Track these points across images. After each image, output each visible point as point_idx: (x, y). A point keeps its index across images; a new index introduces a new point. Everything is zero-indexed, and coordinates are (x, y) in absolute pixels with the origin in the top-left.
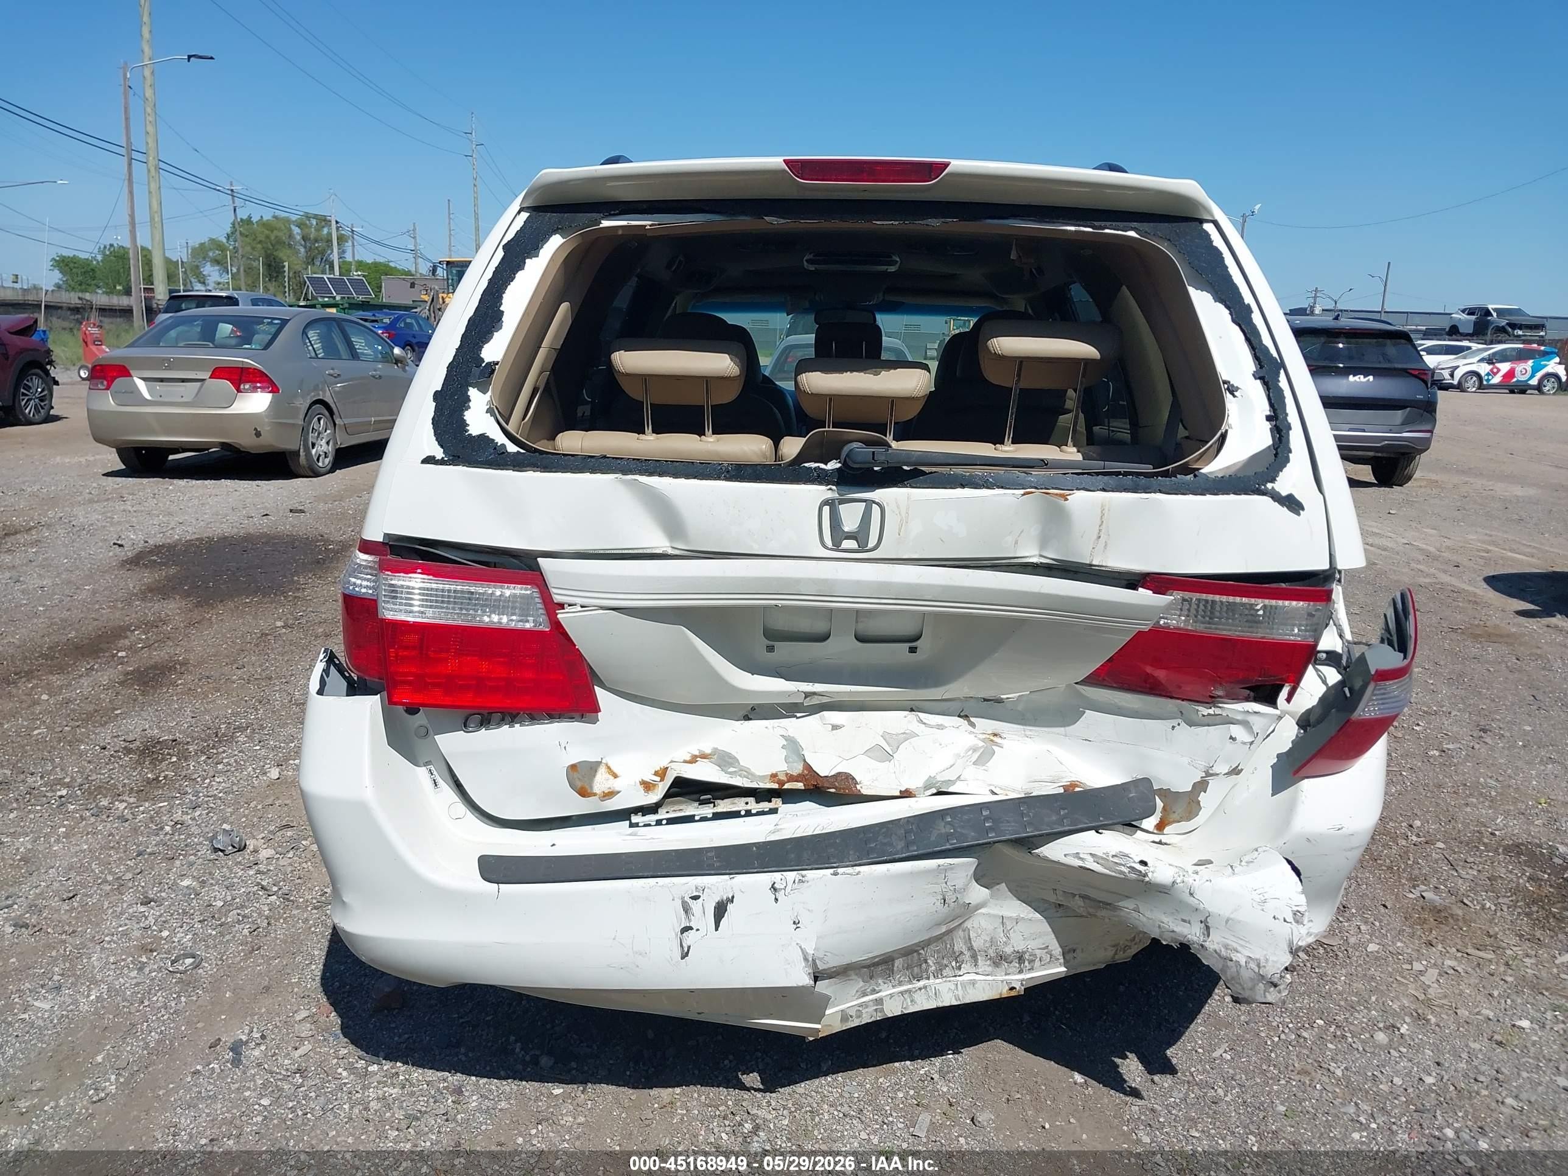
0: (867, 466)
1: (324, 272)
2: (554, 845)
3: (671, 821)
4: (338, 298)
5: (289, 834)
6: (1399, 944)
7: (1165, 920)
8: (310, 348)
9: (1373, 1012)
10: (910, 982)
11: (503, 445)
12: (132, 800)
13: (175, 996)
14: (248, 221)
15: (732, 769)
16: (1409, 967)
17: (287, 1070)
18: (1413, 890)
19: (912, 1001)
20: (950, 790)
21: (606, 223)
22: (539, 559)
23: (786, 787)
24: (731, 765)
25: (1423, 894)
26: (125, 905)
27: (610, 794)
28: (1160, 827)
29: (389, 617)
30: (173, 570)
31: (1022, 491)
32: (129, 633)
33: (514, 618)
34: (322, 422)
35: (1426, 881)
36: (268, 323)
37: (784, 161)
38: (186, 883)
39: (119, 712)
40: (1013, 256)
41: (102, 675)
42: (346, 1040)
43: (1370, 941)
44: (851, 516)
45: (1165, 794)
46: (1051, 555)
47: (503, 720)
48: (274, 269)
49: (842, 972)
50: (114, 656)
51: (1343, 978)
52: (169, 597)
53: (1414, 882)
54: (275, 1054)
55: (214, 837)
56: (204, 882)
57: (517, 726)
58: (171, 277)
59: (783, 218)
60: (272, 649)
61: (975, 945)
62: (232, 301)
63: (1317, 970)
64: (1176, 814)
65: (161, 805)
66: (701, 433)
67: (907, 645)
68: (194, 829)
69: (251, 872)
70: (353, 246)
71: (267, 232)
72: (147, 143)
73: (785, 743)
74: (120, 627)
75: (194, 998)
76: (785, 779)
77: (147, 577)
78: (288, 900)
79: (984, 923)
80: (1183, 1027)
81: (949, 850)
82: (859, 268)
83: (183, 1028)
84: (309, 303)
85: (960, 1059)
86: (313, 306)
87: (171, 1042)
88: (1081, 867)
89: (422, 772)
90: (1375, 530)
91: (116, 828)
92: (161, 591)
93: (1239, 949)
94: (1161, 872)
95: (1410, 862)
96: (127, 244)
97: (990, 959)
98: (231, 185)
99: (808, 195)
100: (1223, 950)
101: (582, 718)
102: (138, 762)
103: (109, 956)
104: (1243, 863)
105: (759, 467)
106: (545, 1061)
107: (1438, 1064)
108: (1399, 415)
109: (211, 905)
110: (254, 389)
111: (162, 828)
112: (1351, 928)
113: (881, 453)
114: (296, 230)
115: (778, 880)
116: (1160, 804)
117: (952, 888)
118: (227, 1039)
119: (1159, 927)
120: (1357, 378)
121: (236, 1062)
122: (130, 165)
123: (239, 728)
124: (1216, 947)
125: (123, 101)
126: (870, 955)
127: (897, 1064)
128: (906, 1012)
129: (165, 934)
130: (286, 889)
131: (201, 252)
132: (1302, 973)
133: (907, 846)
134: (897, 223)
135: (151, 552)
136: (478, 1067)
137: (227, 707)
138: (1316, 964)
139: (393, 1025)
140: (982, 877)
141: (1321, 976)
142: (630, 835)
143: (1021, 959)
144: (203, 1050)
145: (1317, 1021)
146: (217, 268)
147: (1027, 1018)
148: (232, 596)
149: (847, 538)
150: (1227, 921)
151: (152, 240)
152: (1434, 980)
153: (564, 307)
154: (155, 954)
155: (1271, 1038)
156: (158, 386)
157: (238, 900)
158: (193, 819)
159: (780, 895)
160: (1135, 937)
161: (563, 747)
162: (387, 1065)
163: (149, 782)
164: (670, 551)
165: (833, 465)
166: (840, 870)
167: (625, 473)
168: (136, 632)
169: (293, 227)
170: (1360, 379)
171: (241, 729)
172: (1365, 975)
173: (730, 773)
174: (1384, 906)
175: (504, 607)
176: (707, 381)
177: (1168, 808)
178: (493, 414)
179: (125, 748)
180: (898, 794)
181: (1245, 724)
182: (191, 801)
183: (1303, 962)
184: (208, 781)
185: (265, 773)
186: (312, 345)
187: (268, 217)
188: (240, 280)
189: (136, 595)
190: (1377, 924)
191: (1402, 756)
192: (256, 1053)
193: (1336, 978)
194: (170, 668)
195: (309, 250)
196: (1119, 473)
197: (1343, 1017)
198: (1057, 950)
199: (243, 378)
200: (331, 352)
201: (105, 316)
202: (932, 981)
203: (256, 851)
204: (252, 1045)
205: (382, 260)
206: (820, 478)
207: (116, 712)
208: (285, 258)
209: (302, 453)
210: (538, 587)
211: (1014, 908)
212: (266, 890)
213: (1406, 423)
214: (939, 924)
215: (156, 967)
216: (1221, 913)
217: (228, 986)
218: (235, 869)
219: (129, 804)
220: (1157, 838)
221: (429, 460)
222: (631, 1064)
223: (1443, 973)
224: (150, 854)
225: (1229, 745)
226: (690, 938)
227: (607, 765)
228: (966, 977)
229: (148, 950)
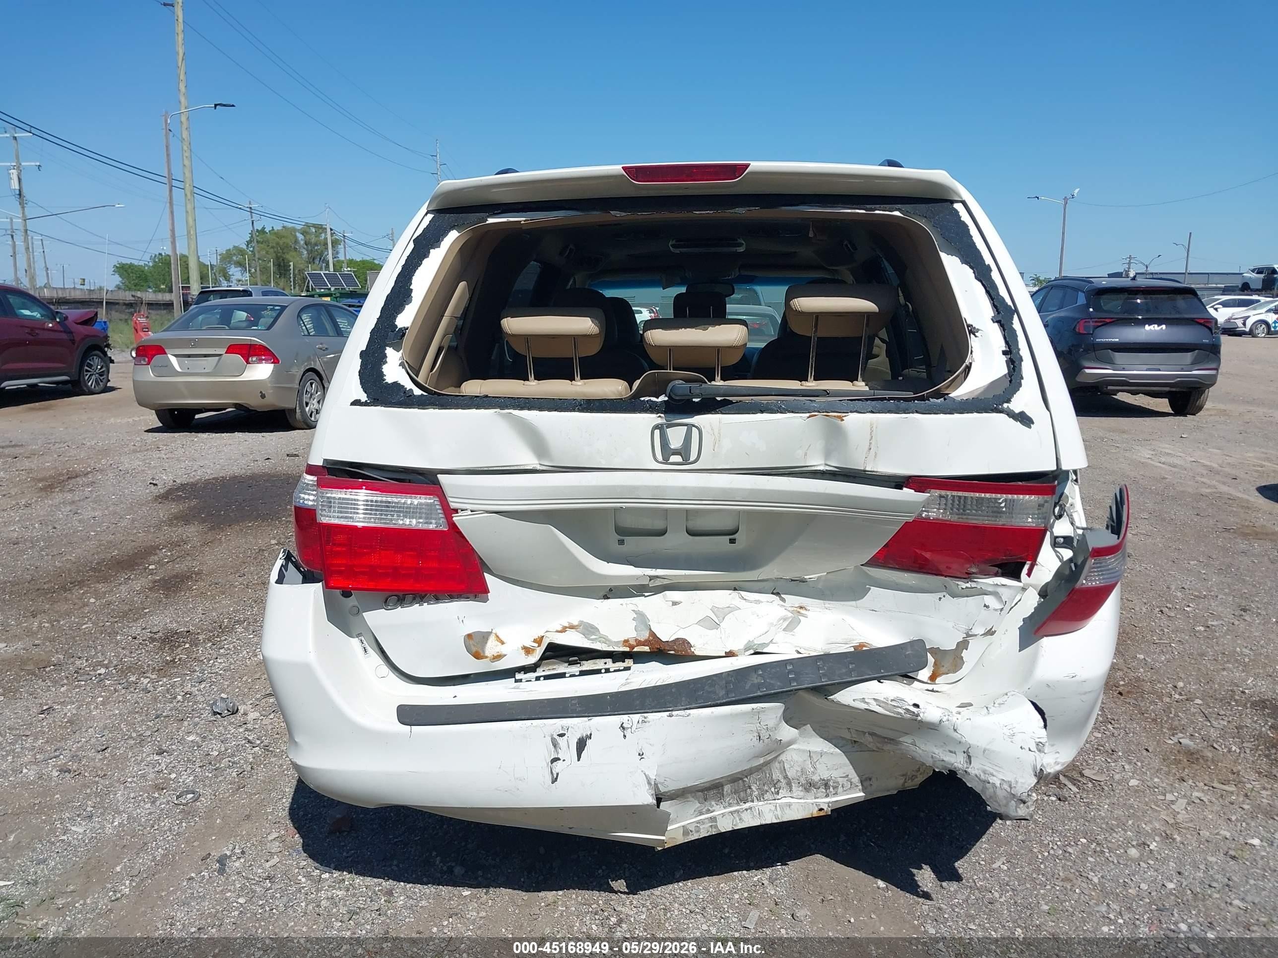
0: (687, 398)
1: (321, 269)
2: (455, 697)
3: (547, 677)
4: (333, 289)
5: (271, 700)
6: (1156, 780)
7: (936, 751)
8: (304, 328)
9: (1129, 833)
10: (738, 804)
11: (411, 390)
12: (153, 677)
13: (178, 822)
14: (262, 231)
15: (593, 637)
16: (1163, 798)
17: (260, 877)
18: (1172, 738)
19: (740, 819)
20: (764, 651)
21: (491, 220)
22: (438, 476)
23: (636, 649)
24: (593, 634)
25: (1180, 740)
26: (144, 755)
27: (498, 657)
28: (933, 678)
29: (324, 521)
30: (194, 502)
31: (808, 415)
32: (158, 551)
33: (421, 521)
34: (313, 386)
35: (1183, 730)
36: (271, 310)
37: (623, 168)
38: (191, 738)
39: (147, 610)
40: (811, 235)
41: (136, 583)
42: (305, 855)
43: (1132, 778)
44: (676, 437)
45: (935, 651)
46: (834, 464)
47: (414, 599)
48: (282, 268)
49: (680, 795)
50: (146, 569)
51: (1106, 806)
52: (189, 524)
53: (1173, 730)
54: (251, 865)
55: (215, 703)
56: (205, 737)
57: (425, 604)
58: (203, 278)
59: (625, 212)
60: (267, 561)
61: (789, 775)
62: (247, 293)
63: (1085, 800)
64: (944, 668)
65: (175, 680)
66: (572, 379)
67: (728, 537)
68: (200, 698)
69: (241, 730)
70: (345, 247)
71: (278, 239)
72: (184, 173)
73: (635, 616)
74: (152, 546)
75: (193, 824)
76: (635, 644)
77: (174, 508)
78: (268, 750)
79: (796, 757)
80: (970, 845)
81: (760, 696)
82: (713, 250)
83: (183, 846)
84: (309, 293)
85: (787, 869)
86: (313, 296)
87: (173, 856)
88: (866, 709)
89: (355, 641)
90: (1167, 451)
91: (141, 698)
92: (184, 518)
93: (995, 773)
94: (931, 712)
95: (1171, 715)
96: (170, 253)
97: (802, 785)
98: (250, 203)
99: (644, 193)
100: (982, 774)
101: (475, 598)
102: (160, 648)
103: (130, 792)
104: (996, 705)
105: (604, 402)
106: (458, 870)
107: (1179, 873)
108: (1188, 357)
109: (209, 754)
110: (260, 361)
111: (175, 698)
112: (1117, 768)
113: (696, 388)
114: (300, 237)
115: (625, 721)
116: (931, 659)
117: (765, 727)
118: (216, 854)
119: (932, 757)
120: (1152, 327)
121: (221, 871)
122: (171, 191)
123: (238, 621)
124: (977, 772)
125: (165, 141)
126: (702, 781)
127: (736, 873)
128: (736, 828)
129: (173, 776)
130: (266, 742)
131: (227, 257)
132: (1072, 802)
133: (727, 694)
134: (712, 212)
135: (178, 489)
136: (406, 875)
137: (230, 606)
138: (1085, 796)
139: (342, 844)
140: (789, 719)
141: (1088, 805)
142: (514, 688)
143: (826, 785)
144: (197, 862)
145: (1081, 840)
146: (240, 269)
147: (843, 838)
148: (238, 521)
149: (674, 454)
150: (984, 751)
151: (189, 249)
152: (1183, 807)
153: (462, 284)
154: (165, 791)
155: (1041, 852)
156: (186, 361)
157: (229, 751)
158: (199, 690)
159: (628, 732)
160: (919, 768)
161: (461, 620)
162: (336, 874)
163: (167, 662)
164: (539, 467)
165: (663, 398)
166: (674, 713)
167: (502, 409)
168: (164, 550)
169: (298, 235)
170: (1155, 327)
171: (239, 622)
172: (1125, 804)
173: (592, 640)
174: (1147, 750)
175: (413, 512)
176: (574, 338)
177: (938, 663)
178: (404, 367)
179: (151, 638)
180: (724, 655)
181: (996, 594)
182: (198, 676)
183: (1074, 793)
184: (212, 662)
185: (256, 656)
186: (305, 326)
187: (278, 227)
188: (256, 277)
189: (164, 522)
190: (1139, 764)
191: (1173, 631)
192: (237, 864)
193: (1100, 806)
194: (188, 577)
195: (310, 252)
196: (885, 399)
197: (1103, 836)
198: (856, 779)
199: (251, 353)
200: (321, 330)
201: (152, 309)
202: (756, 803)
203: (245, 714)
204: (234, 858)
205: (368, 259)
206: (652, 408)
207: (145, 611)
208: (291, 259)
209: (298, 411)
210: (438, 496)
211: (818, 744)
212: (252, 743)
213: (1195, 363)
214: (758, 757)
215: (165, 801)
216: (979, 744)
217: (219, 814)
218: (230, 727)
219: (151, 679)
220: (930, 687)
221: (356, 403)
222: (526, 873)
223: (1191, 802)
224: (165, 717)
225: (984, 611)
226: (558, 767)
227: (496, 634)
228: (784, 800)
229: (159, 788)
